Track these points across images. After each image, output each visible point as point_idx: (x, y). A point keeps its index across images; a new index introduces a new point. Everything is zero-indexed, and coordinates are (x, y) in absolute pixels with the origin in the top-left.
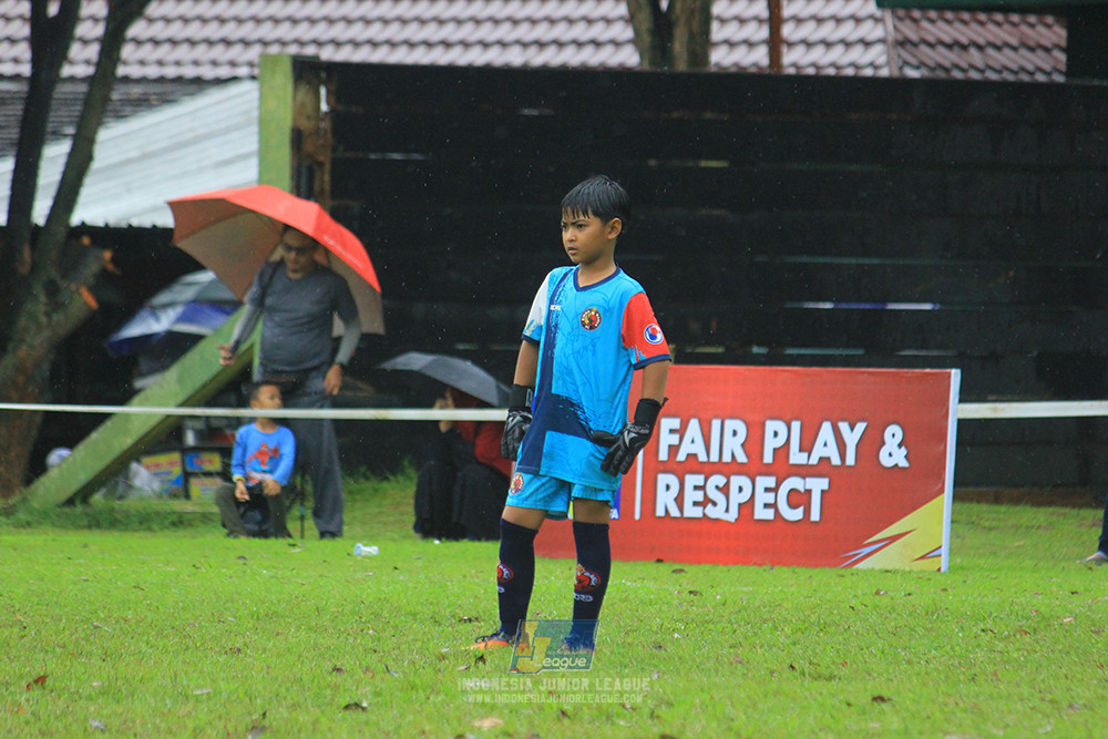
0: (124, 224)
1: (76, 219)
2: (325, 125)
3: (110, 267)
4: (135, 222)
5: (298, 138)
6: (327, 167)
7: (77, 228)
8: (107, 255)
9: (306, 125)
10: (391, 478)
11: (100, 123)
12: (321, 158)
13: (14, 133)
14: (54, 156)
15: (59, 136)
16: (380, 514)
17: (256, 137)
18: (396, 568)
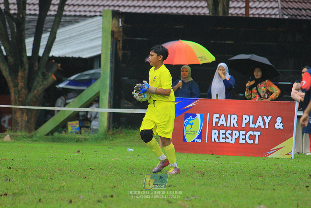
0: (64, 56)
1: (51, 55)
2: (121, 30)
3: (60, 68)
4: (67, 56)
5: (113, 33)
6: (121, 42)
7: (51, 57)
8: (59, 65)
9: (115, 30)
10: (138, 129)
11: (58, 28)
12: (119, 39)
13: (34, 30)
14: (45, 37)
15: (46, 31)
16: (134, 139)
17: (101, 32)
18: (139, 155)
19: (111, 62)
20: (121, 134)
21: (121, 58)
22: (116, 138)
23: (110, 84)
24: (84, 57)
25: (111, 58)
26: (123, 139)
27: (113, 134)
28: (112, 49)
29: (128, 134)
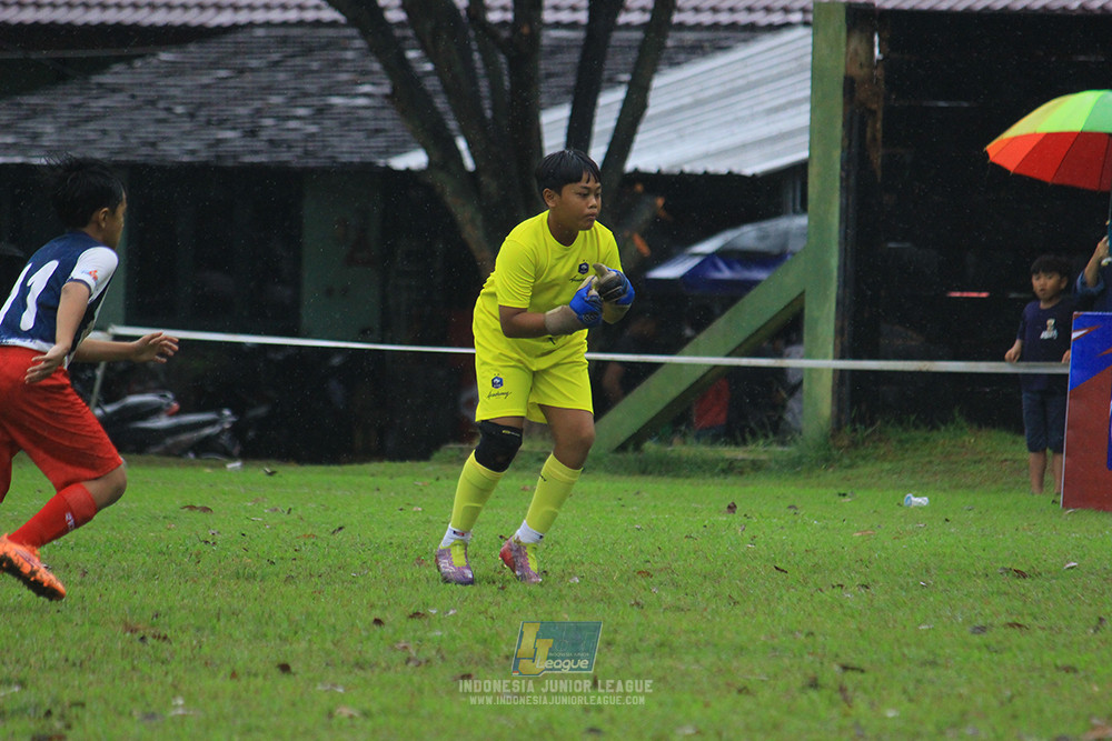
0: (676, 171)
1: (629, 166)
2: (879, 73)
3: (663, 214)
4: (687, 169)
5: (850, 85)
6: (880, 115)
7: (630, 174)
8: (660, 202)
9: (858, 72)
10: (943, 428)
11: (654, 70)
12: (874, 107)
13: (571, 81)
14: (610, 103)
15: (613, 83)
16: (930, 462)
17: (809, 83)
18: (947, 520)
19: (845, 189)
20: (882, 445)
21: (879, 174)
22: (864, 458)
23: (839, 268)
24: (748, 171)
25: (844, 174)
26: (891, 462)
27: (854, 444)
28: (847, 143)
29: (907, 446)
